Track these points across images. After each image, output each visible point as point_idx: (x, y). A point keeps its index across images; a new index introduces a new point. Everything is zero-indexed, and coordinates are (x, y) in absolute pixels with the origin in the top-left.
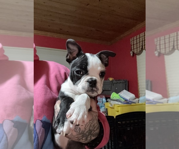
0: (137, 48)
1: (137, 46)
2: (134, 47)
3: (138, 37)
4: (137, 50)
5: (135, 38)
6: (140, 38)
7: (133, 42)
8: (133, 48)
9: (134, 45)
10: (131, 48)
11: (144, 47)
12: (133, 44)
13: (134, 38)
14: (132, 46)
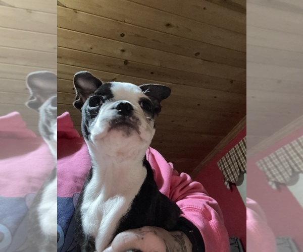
0: (232, 173)
1: (231, 170)
2: (227, 173)
5: (224, 159)
6: (230, 157)
7: (222, 166)
8: (226, 176)
9: (225, 170)
10: (224, 176)
11: (242, 168)
12: (223, 169)
13: (222, 160)
14: (224, 173)
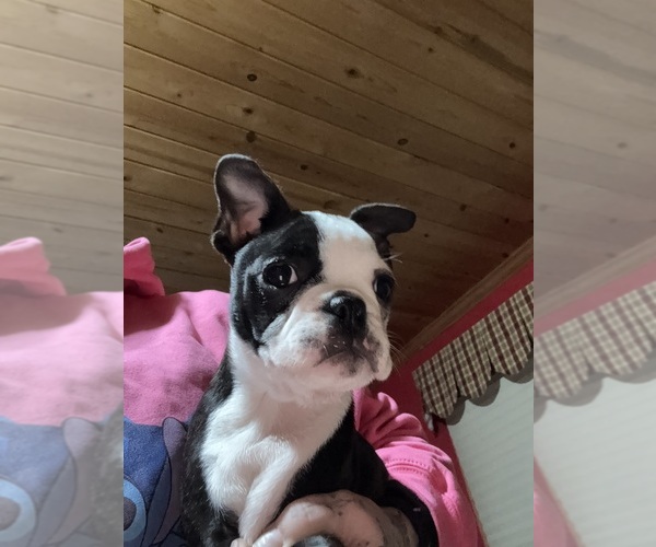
0: (442, 398)
3: (436, 361)
4: (445, 406)
5: (427, 367)
7: (423, 380)
8: (428, 402)
9: (428, 388)
10: (424, 402)
12: (424, 386)
13: (423, 368)
14: (426, 395)
